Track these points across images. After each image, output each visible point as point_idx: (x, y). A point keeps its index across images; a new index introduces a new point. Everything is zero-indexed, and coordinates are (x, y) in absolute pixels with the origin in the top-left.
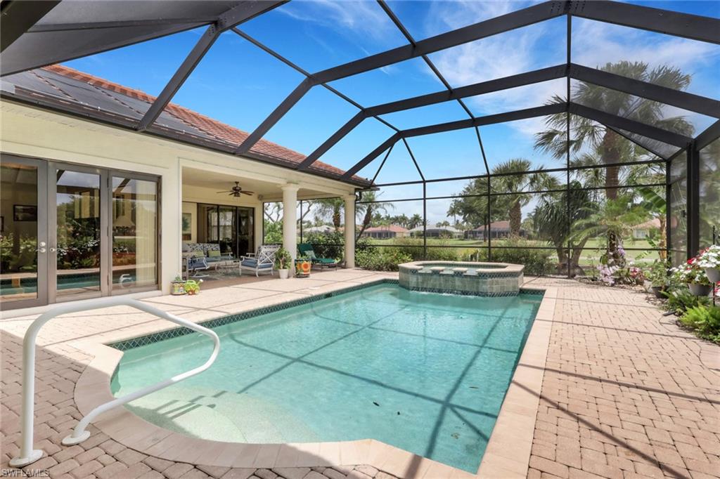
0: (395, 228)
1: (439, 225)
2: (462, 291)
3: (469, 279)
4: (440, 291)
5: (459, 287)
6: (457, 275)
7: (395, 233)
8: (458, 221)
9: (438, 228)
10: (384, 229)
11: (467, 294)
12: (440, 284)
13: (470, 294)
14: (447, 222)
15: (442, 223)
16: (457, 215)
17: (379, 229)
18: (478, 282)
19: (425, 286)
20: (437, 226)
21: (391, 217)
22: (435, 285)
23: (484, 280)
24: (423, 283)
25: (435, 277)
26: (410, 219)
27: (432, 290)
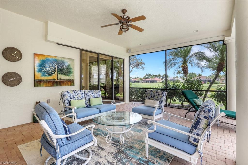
0: (156, 79)
1: (174, 78)
7: (156, 81)
8: (181, 76)
9: (174, 79)
10: (152, 79)
14: (177, 77)
15: (176, 77)
16: (181, 74)
17: (150, 79)
20: (173, 78)
21: (154, 75)
26: (162, 75)
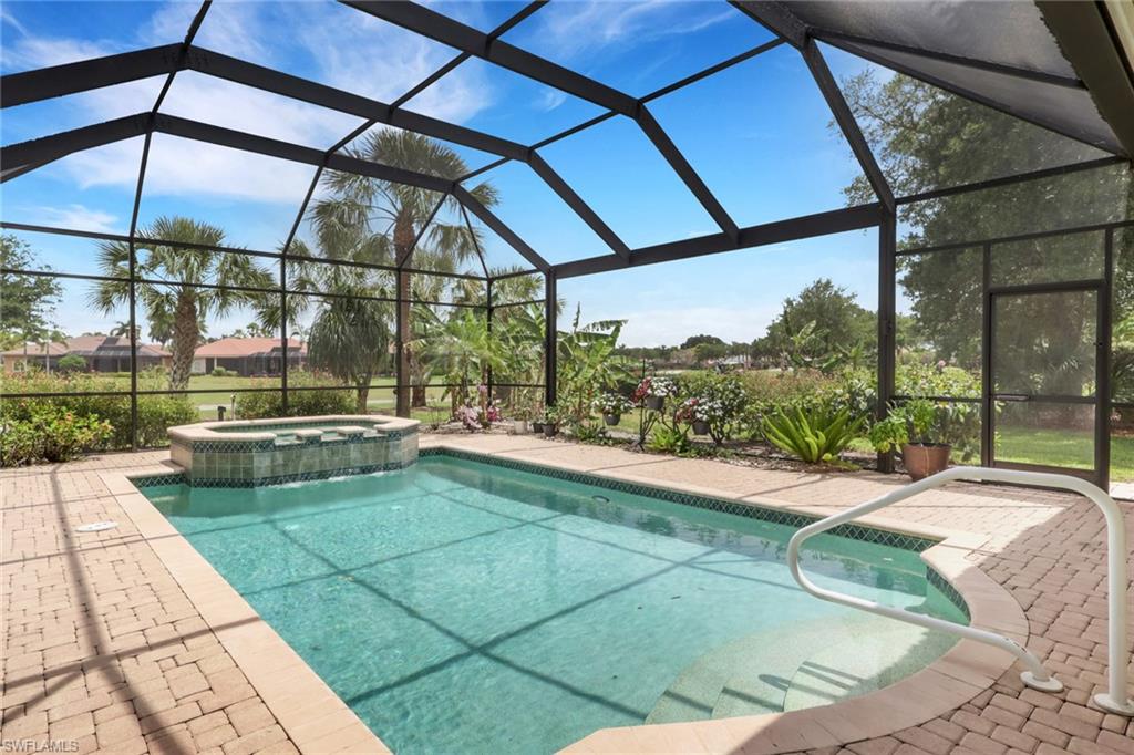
2: (361, 468)
3: (372, 445)
4: (322, 475)
5: (355, 461)
6: (352, 441)
11: (370, 472)
12: (322, 462)
13: (375, 471)
18: (387, 447)
19: (291, 471)
22: (312, 466)
23: (397, 442)
24: (285, 465)
25: (311, 449)
27: (306, 477)
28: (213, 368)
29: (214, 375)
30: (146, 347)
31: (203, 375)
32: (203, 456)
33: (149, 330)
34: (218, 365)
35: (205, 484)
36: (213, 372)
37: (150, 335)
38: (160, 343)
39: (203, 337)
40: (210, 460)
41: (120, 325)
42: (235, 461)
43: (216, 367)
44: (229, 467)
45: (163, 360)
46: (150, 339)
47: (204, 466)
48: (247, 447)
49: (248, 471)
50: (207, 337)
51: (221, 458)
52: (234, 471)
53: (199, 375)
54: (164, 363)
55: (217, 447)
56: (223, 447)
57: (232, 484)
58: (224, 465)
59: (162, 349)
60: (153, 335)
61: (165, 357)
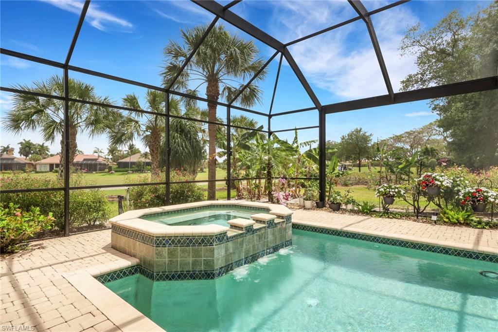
2: (273, 248)
4: (254, 257)
5: (271, 242)
6: (269, 226)
11: (277, 250)
22: (248, 251)
23: (290, 224)
27: (246, 261)
28: (53, 169)
29: (54, 172)
30: (18, 158)
31: (48, 172)
32: (165, 251)
33: (19, 150)
34: (56, 167)
35: (167, 277)
36: (53, 171)
37: (19, 153)
38: (25, 157)
39: (47, 154)
40: (171, 254)
41: (3, 148)
42: (197, 254)
43: (54, 168)
44: (190, 260)
45: (27, 165)
46: (19, 155)
47: (167, 259)
48: (208, 241)
49: (209, 263)
50: (49, 154)
51: (183, 251)
52: (195, 263)
53: (46, 172)
54: (27, 166)
55: (179, 241)
56: (184, 242)
57: (193, 276)
58: (186, 259)
59: (26, 159)
60: (21, 153)
61: (27, 163)
